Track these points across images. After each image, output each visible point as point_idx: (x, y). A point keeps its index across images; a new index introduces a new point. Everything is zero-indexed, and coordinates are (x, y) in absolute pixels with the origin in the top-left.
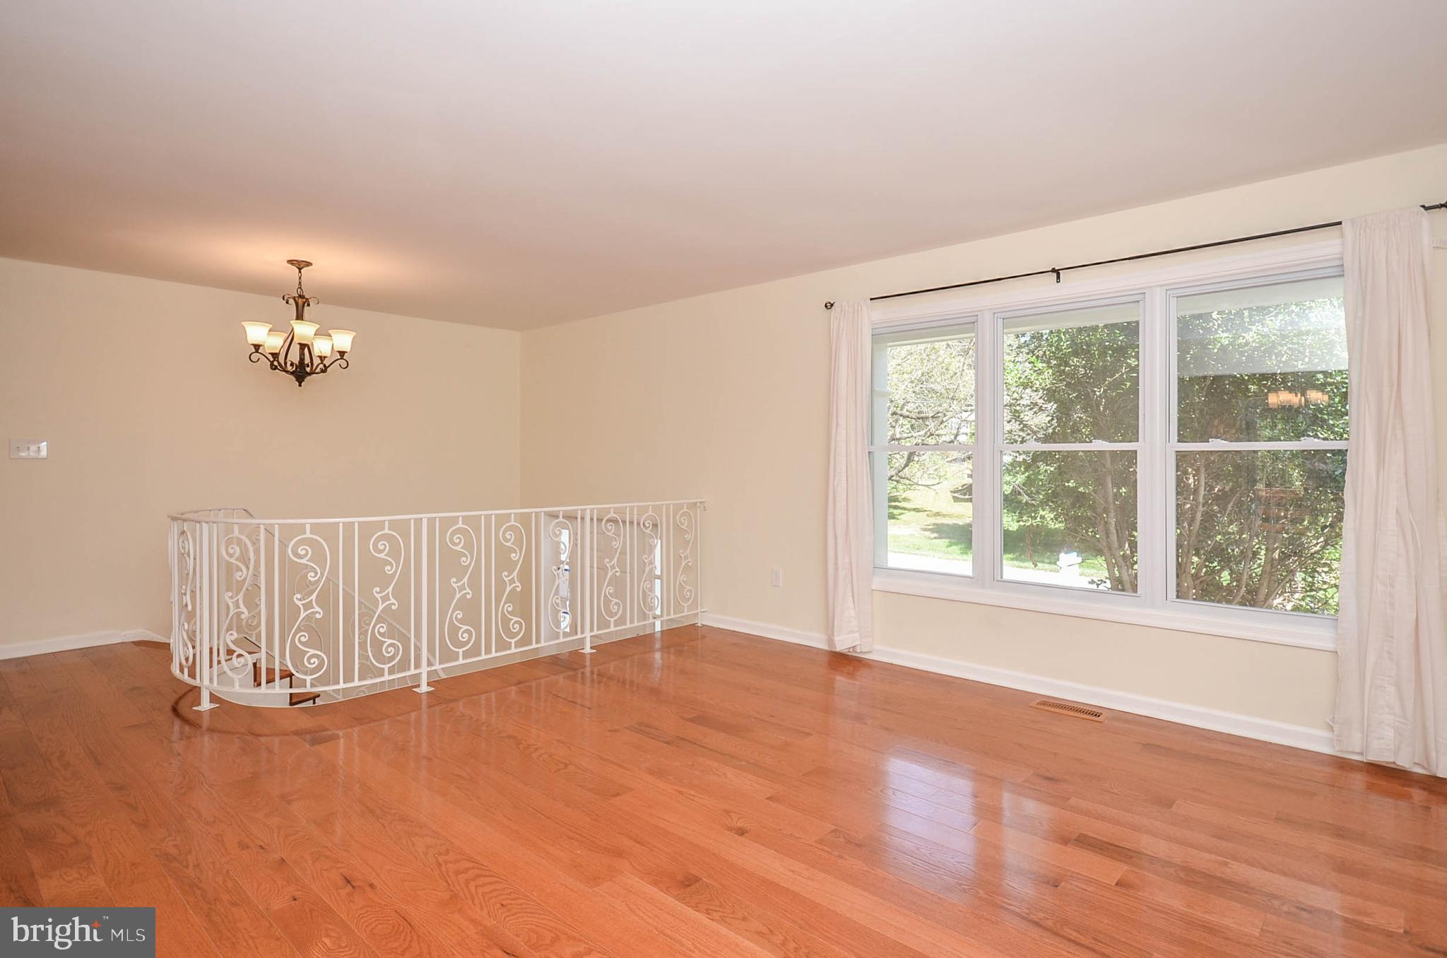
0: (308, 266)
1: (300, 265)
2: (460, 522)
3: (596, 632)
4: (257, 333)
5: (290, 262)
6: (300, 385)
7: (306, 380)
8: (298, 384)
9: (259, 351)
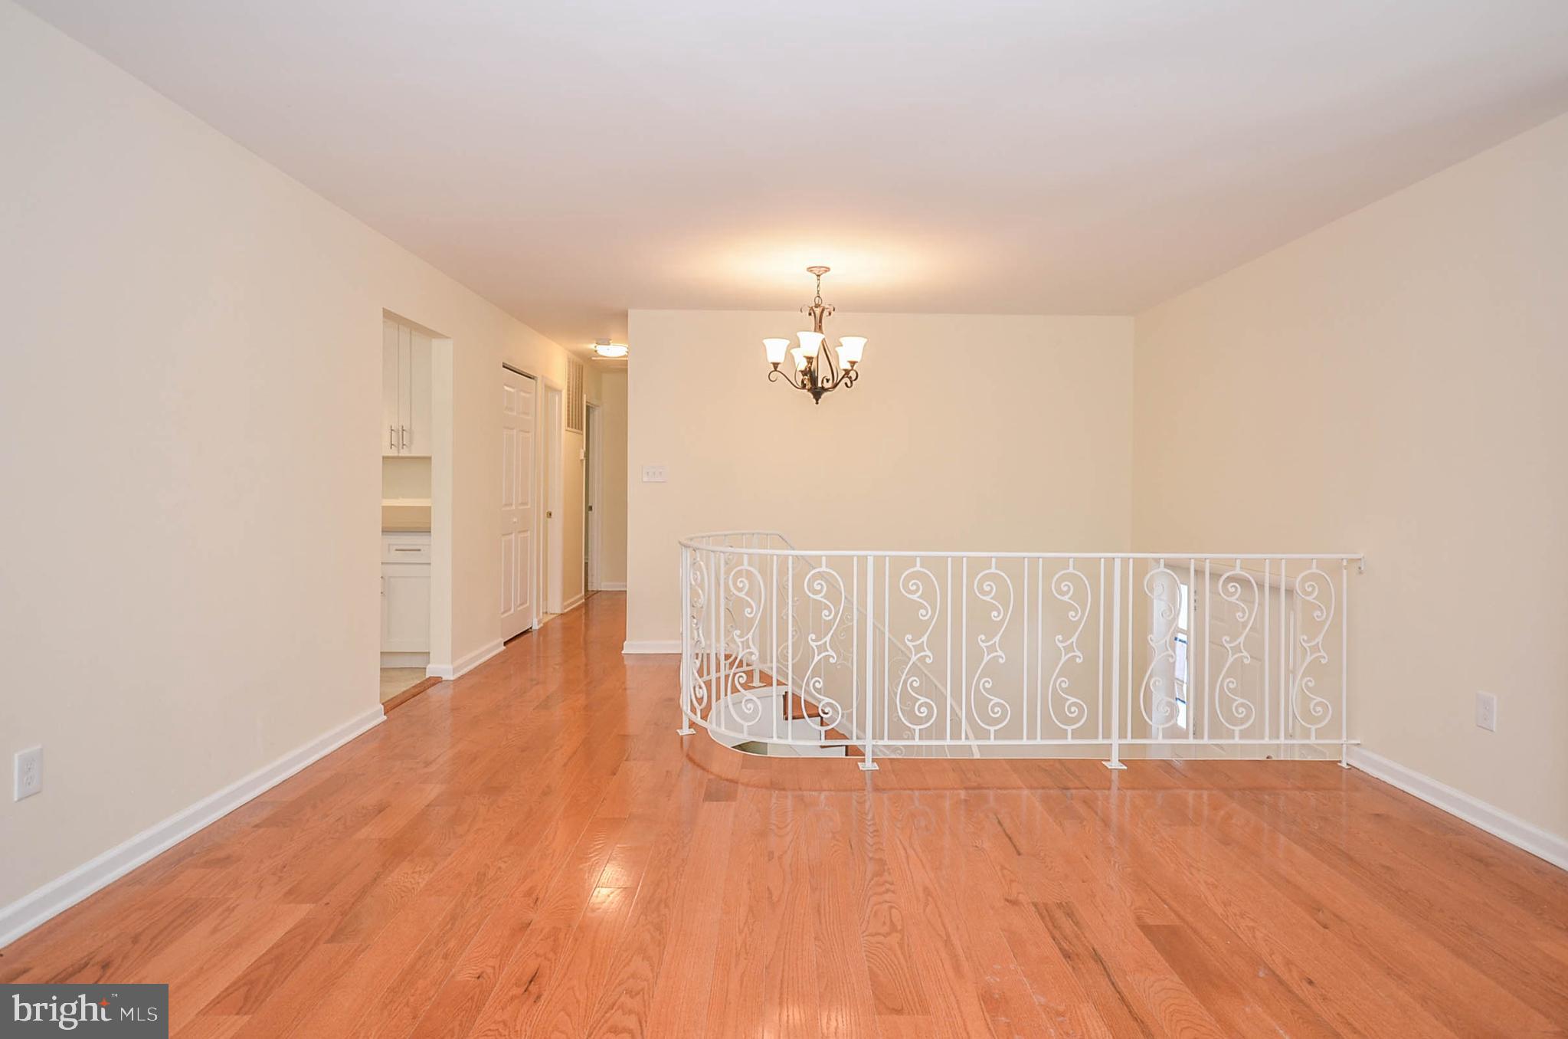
0: (826, 271)
1: (819, 271)
2: (918, 564)
3: (1129, 741)
4: (775, 350)
5: (810, 269)
6: (817, 403)
7: (823, 396)
8: (815, 401)
9: (778, 369)
